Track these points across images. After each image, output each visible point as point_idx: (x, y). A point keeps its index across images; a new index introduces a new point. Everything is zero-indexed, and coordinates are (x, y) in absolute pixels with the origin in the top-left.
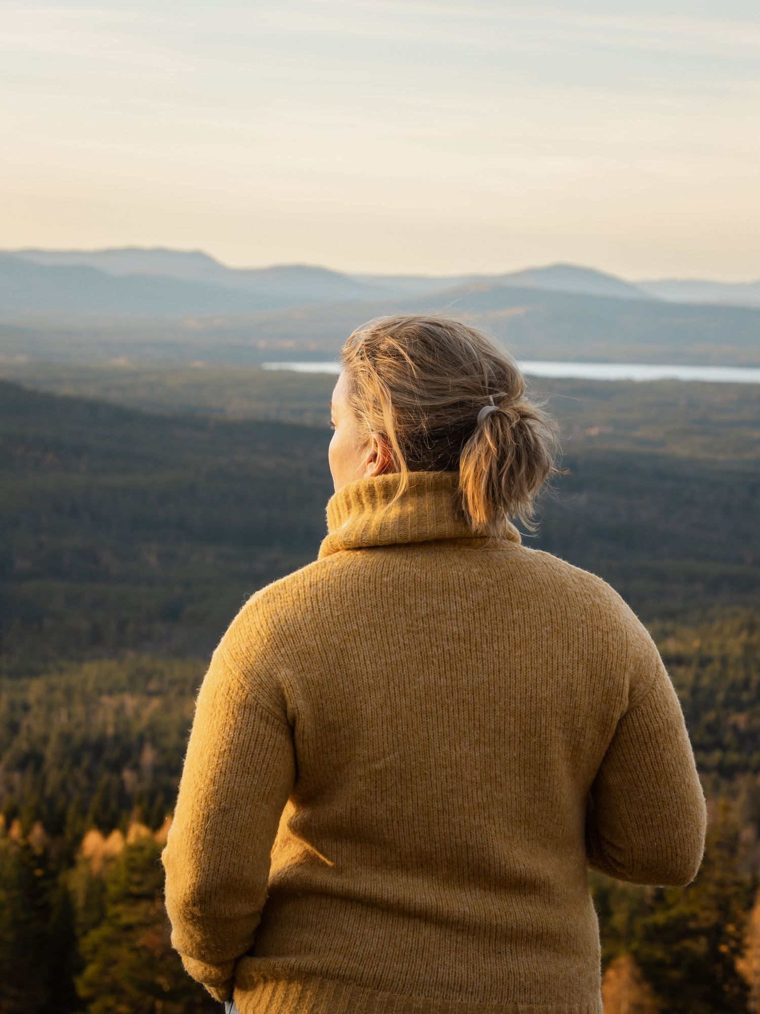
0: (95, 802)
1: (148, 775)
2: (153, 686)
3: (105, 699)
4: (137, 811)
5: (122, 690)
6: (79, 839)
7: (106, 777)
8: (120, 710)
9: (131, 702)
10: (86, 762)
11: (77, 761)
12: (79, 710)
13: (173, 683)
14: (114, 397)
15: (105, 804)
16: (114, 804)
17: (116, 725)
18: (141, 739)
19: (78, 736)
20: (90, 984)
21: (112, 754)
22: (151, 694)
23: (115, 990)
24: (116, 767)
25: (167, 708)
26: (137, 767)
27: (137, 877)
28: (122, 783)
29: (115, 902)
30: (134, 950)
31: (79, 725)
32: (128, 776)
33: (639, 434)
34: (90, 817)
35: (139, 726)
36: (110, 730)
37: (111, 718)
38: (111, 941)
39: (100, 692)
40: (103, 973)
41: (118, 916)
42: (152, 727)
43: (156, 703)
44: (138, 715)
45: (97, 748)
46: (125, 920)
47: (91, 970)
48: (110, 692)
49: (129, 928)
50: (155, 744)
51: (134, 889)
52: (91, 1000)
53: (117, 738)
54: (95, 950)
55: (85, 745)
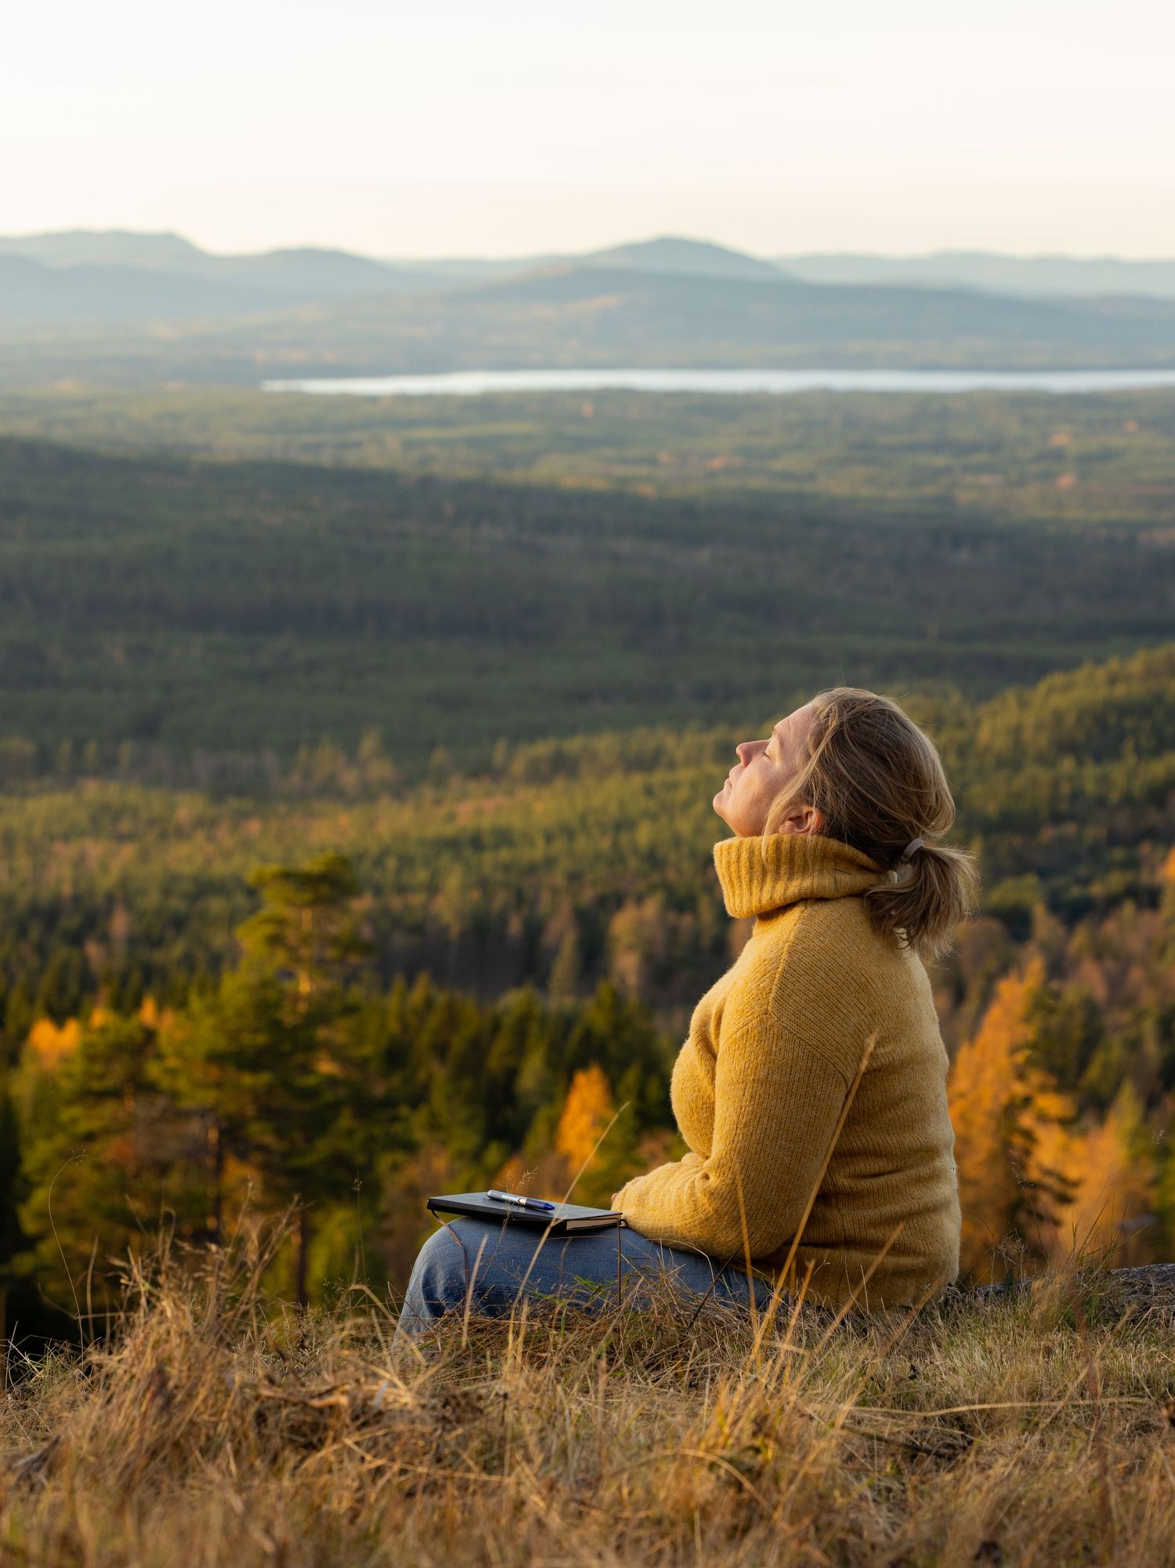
0: (46, 984)
1: (120, 949)
2: (125, 826)
3: (59, 848)
4: (105, 993)
5: (81, 834)
6: (24, 1033)
7: (62, 952)
8: (80, 862)
9: (95, 849)
10: (35, 933)
11: (22, 932)
12: (23, 863)
13: (151, 822)
14: (60, 434)
15: (61, 987)
16: (73, 987)
17: (75, 883)
18: (110, 899)
19: (24, 898)
20: (42, 1215)
21: (70, 922)
22: (122, 838)
23: (75, 1222)
24: (76, 939)
25: (144, 857)
26: (105, 939)
27: (98, 1068)
28: (85, 962)
29: (70, 1102)
30: (99, 1167)
31: (24, 884)
32: (93, 950)
33: (779, 465)
34: (40, 1003)
35: (106, 882)
36: (67, 890)
37: (67, 873)
38: (65, 1155)
39: (52, 838)
40: (57, 1199)
41: (74, 1121)
42: (124, 882)
43: (128, 851)
44: (105, 867)
45: (49, 914)
46: (84, 1126)
47: (41, 1197)
48: (66, 838)
49: (90, 1137)
50: (129, 905)
51: (97, 1085)
52: (42, 1237)
53: (76, 899)
54: (45, 1168)
55: (34, 910)
